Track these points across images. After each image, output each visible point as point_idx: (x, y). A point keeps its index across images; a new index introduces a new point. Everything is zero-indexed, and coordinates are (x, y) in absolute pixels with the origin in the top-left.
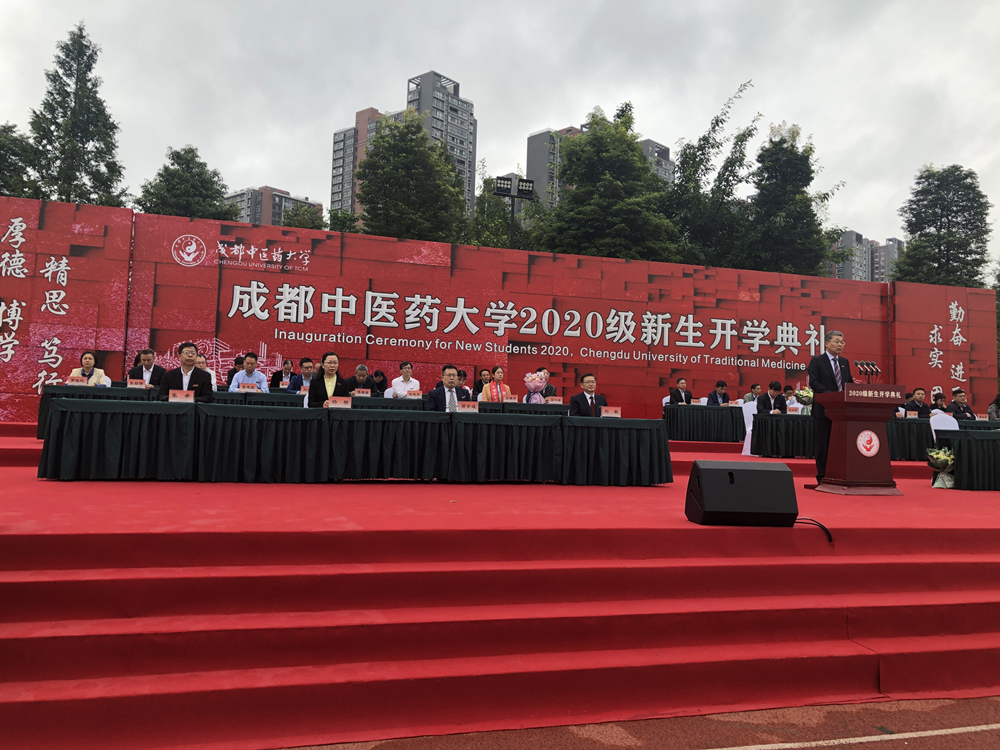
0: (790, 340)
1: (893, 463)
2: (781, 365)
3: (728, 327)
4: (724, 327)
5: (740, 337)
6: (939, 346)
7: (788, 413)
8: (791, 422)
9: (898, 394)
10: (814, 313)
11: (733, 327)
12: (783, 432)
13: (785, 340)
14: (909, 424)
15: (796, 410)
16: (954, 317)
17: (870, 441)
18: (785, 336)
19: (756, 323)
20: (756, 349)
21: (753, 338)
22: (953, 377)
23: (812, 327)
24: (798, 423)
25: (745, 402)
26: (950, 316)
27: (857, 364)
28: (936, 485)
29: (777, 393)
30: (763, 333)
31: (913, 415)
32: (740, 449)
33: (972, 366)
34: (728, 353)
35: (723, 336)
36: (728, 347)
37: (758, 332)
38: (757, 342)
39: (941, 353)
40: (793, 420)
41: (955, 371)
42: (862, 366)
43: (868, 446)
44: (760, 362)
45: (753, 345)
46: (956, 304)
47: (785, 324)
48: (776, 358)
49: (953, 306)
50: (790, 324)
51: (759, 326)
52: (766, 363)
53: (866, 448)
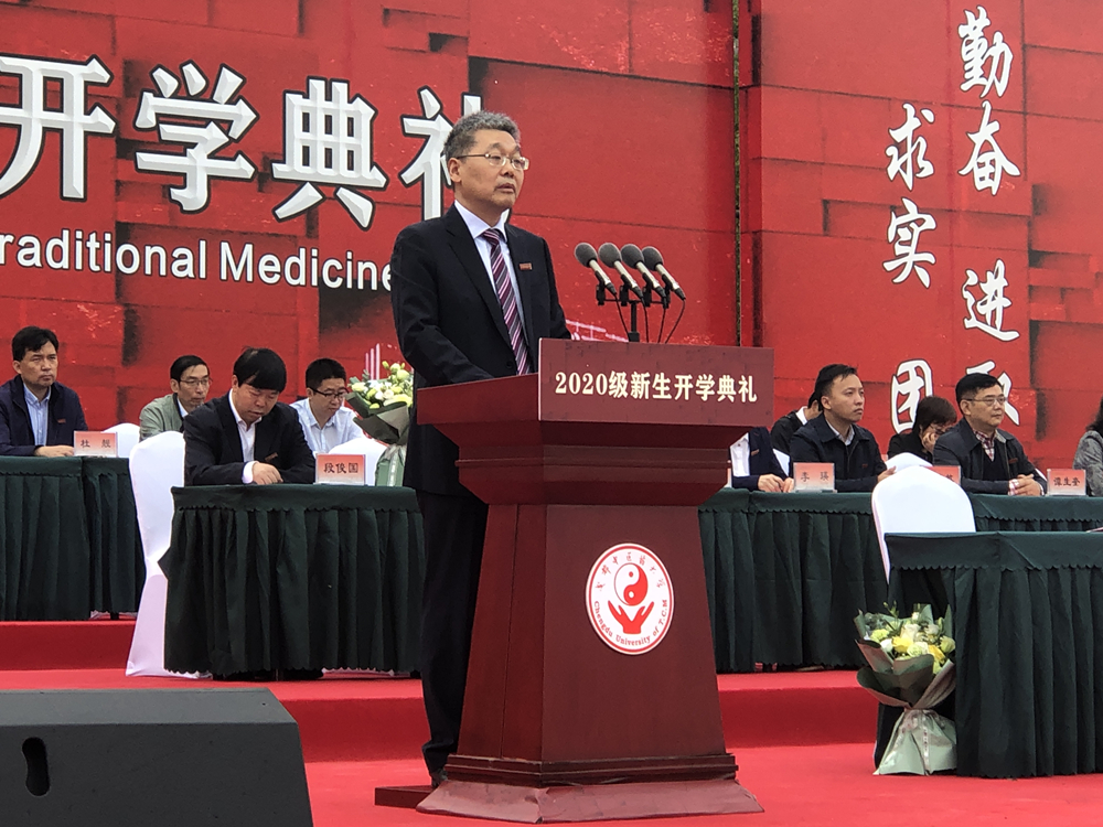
0: (341, 159)
1: (728, 683)
2: (303, 269)
3: (75, 96)
4: (54, 95)
5: (127, 142)
6: (924, 194)
7: (323, 479)
8: (332, 519)
9: (747, 387)
10: (437, 42)
11: (94, 97)
12: (301, 564)
13: (318, 157)
14: (804, 517)
15: (356, 463)
16: (974, 76)
17: (638, 590)
18: (319, 139)
19: (196, 81)
20: (193, 196)
21: (181, 148)
22: (971, 323)
23: (431, 103)
24: (363, 523)
25: (144, 435)
26: (958, 69)
27: (586, 259)
28: (892, 761)
29: (266, 401)
30: (224, 125)
31: (815, 480)
32: (117, 648)
33: (1037, 276)
34: (74, 216)
35: (53, 137)
36: (74, 185)
37: (202, 122)
38: (199, 167)
39: (930, 223)
40: (343, 511)
41: (979, 295)
42: (608, 264)
43: (631, 612)
44: (213, 257)
45: (181, 180)
46: (984, 21)
47: (317, 86)
48: (279, 240)
49: (974, 25)
50: (340, 89)
51: (207, 95)
52: (238, 263)
53: (621, 617)
